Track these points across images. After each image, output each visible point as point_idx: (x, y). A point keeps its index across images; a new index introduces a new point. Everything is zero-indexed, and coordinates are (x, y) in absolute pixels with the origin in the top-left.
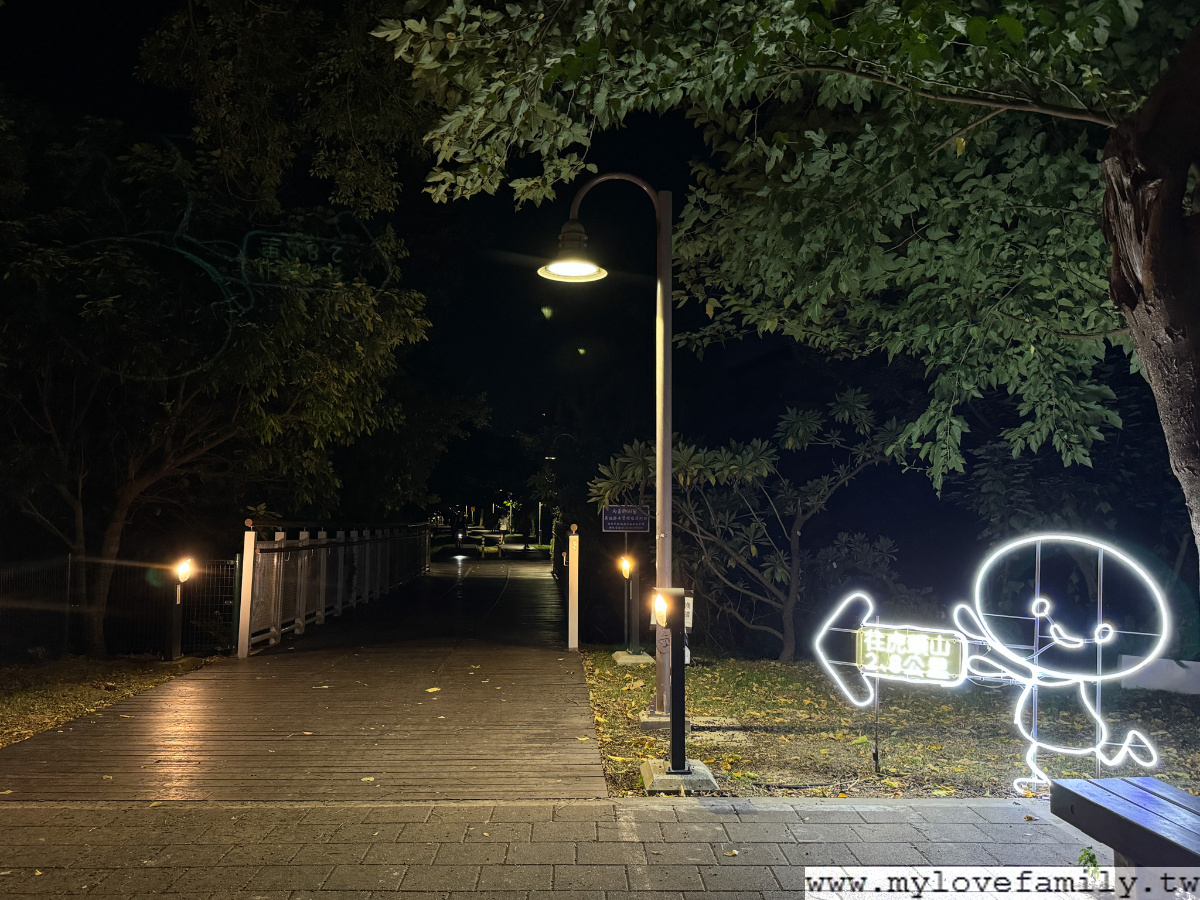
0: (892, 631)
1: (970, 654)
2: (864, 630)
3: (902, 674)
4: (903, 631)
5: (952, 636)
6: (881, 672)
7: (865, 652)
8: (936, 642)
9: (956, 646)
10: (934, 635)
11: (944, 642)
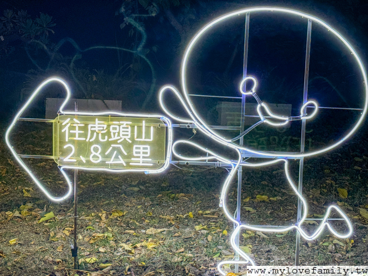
0: (92, 119)
1: (176, 138)
2: (61, 118)
3: (103, 164)
4: (104, 118)
5: (157, 121)
6: (80, 163)
7: (62, 142)
8: (140, 128)
9: (162, 131)
10: (138, 120)
11: (148, 128)
